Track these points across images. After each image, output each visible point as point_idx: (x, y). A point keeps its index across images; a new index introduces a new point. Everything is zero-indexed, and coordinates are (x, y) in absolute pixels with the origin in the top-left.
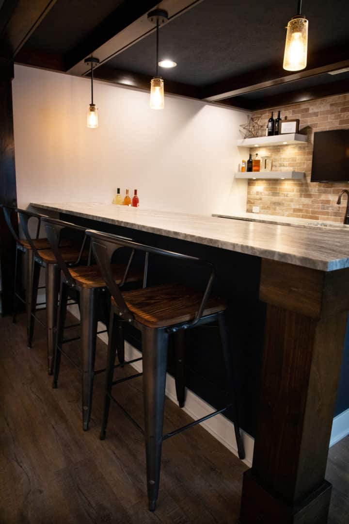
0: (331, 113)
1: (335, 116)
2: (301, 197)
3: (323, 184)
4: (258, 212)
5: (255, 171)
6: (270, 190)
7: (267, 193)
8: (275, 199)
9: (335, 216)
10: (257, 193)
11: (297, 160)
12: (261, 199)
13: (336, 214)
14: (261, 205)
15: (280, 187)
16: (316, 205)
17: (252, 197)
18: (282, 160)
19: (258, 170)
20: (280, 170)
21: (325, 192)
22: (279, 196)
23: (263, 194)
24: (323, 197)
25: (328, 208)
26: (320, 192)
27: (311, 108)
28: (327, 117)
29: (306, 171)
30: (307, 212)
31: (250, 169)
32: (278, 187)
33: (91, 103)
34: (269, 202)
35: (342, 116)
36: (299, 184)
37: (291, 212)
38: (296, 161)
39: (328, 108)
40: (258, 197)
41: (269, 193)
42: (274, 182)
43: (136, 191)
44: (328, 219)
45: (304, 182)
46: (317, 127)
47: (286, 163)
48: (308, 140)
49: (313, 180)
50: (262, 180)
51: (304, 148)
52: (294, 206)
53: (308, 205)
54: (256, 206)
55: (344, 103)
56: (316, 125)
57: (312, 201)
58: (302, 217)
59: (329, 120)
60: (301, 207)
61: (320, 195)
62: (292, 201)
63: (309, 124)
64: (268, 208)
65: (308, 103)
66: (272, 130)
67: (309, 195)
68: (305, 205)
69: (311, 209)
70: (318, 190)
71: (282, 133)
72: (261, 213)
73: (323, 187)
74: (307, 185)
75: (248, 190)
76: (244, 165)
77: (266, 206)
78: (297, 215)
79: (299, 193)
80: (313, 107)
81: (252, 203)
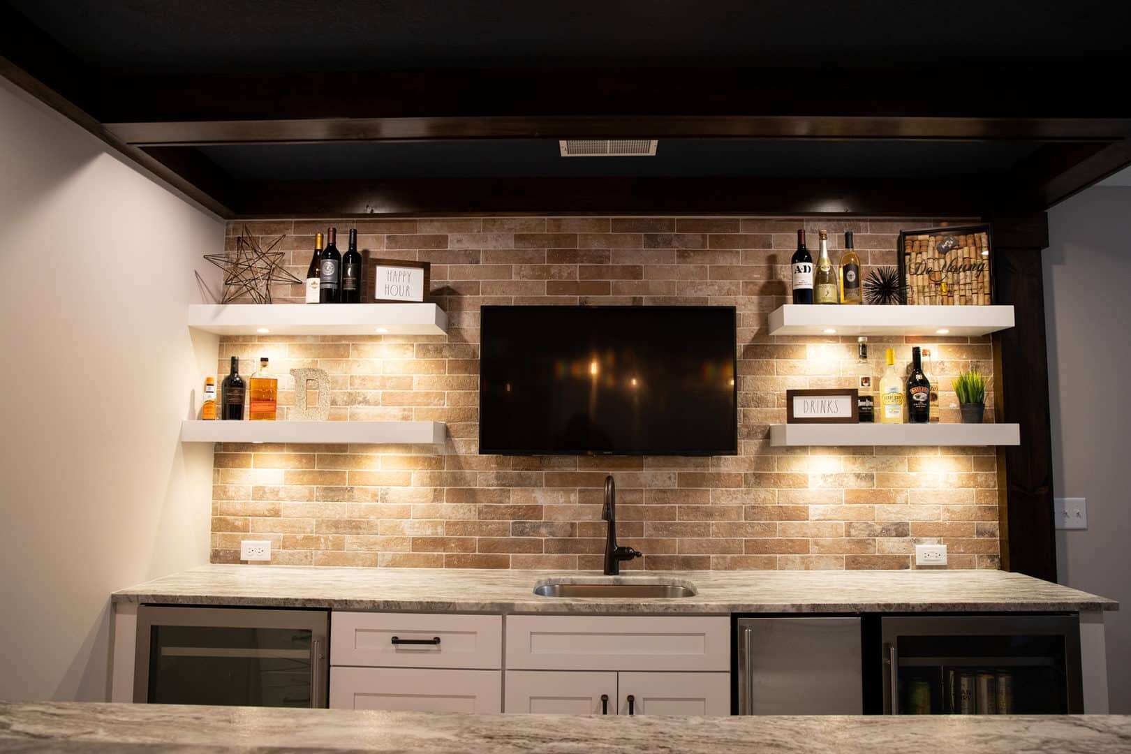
0: (519, 257)
1: (534, 268)
2: (437, 497)
3: (511, 459)
4: (268, 558)
5: (258, 416)
6: (315, 482)
7: (303, 490)
8: (342, 510)
9: (562, 550)
10: (259, 493)
11: (415, 386)
12: (276, 513)
13: (566, 545)
14: (281, 535)
15: (356, 469)
16: (494, 524)
17: (237, 505)
18: (357, 382)
19: (269, 415)
20: (352, 416)
21: (521, 483)
22: (351, 499)
23: (282, 494)
24: (517, 498)
25: (535, 529)
26: (505, 483)
27: (452, 237)
28: (510, 268)
29: (448, 421)
30: (463, 544)
31: (233, 411)
32: (347, 470)
34: (314, 522)
35: (554, 271)
36: (429, 459)
37: (407, 549)
38: (410, 387)
39: (511, 245)
40: (262, 505)
41: (311, 491)
42: (328, 456)
44: (538, 563)
45: (442, 451)
46: (478, 293)
47: (373, 393)
48: (451, 325)
49: (486, 446)
50: (279, 446)
51: (439, 350)
52: (412, 528)
53: (465, 523)
54: (254, 538)
55: (557, 239)
56: (473, 288)
57: (480, 512)
58: (449, 565)
59: (514, 279)
60: (441, 532)
61: (505, 493)
62: (405, 513)
63: (453, 281)
64: (310, 541)
65: (443, 221)
66: (334, 287)
67: (465, 494)
68: (455, 524)
69: (477, 537)
70: (498, 478)
71: (378, 297)
72: (278, 563)
73: (511, 466)
74: (456, 461)
75: (215, 481)
76: (215, 394)
77: (300, 537)
78: (427, 557)
79: (429, 489)
80: (457, 236)
81: (235, 528)
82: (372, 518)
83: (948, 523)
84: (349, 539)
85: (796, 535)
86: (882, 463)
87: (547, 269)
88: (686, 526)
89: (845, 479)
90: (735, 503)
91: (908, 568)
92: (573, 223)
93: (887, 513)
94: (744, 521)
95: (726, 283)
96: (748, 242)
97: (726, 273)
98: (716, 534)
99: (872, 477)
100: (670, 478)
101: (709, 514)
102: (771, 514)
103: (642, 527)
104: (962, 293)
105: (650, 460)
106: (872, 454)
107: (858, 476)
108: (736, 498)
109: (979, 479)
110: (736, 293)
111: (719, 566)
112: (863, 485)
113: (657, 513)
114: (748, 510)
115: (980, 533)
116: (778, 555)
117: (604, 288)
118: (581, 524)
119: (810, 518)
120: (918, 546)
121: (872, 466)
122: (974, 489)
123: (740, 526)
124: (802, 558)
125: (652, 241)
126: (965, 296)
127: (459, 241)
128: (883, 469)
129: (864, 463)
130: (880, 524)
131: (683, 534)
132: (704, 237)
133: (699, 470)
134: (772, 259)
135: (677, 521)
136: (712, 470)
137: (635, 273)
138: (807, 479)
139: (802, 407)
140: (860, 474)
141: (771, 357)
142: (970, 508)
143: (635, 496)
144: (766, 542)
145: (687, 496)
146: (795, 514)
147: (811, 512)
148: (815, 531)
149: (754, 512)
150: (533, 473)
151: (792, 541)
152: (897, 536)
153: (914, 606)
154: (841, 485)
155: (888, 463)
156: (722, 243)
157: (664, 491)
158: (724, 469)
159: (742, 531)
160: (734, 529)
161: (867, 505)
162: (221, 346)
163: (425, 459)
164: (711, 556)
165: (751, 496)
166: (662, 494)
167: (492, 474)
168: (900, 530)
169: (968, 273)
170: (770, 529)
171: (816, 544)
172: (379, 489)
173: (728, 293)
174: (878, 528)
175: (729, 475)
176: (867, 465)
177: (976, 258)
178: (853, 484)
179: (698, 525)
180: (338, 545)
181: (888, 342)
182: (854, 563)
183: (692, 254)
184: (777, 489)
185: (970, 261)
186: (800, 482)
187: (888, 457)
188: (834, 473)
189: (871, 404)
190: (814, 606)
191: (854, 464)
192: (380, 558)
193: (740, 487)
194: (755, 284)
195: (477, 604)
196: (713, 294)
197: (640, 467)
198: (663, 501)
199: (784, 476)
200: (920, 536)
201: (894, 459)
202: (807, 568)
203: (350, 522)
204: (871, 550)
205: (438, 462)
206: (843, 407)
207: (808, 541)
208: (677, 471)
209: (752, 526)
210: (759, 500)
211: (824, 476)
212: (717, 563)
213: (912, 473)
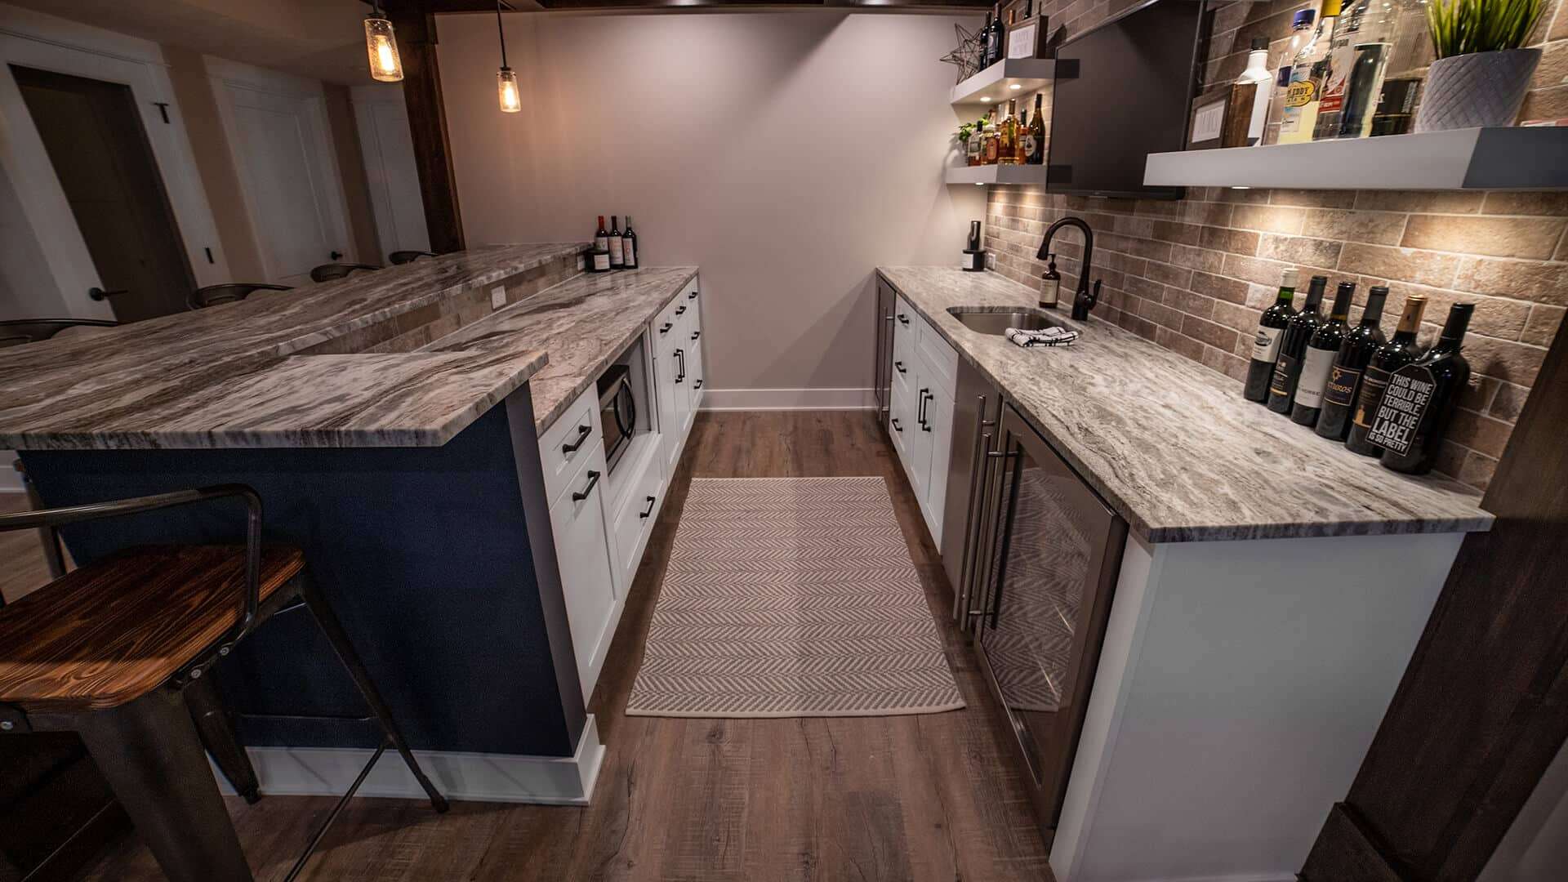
4: (994, 266)
6: (1009, 214)
8: (1015, 236)
14: (998, 252)
16: (1059, 259)
22: (1018, 229)
34: (1007, 243)
36: (1044, 198)
41: (1008, 221)
54: (992, 251)
62: (1029, 242)
63: (1064, 22)
64: (1005, 258)
73: (1072, 206)
74: (1053, 200)
75: (988, 212)
77: (1003, 254)
79: (1041, 224)
82: (1022, 245)
84: (1014, 258)
85: (1228, 322)
86: (1362, 224)
88: (1149, 285)
89: (1301, 249)
90: (1186, 266)
94: (1189, 291)
98: (1166, 301)
100: (1148, 227)
101: (1166, 274)
102: (1212, 288)
105: (1138, 204)
106: (1350, 205)
107: (1318, 245)
108: (1190, 259)
111: (1161, 341)
112: (1320, 261)
113: (1137, 267)
114: (1196, 277)
116: (1206, 345)
119: (1247, 303)
121: (1344, 229)
123: (1185, 295)
124: (1225, 355)
128: (1359, 237)
129: (1334, 222)
131: (1145, 295)
133: (1170, 221)
135: (1144, 278)
138: (1257, 241)
140: (1321, 242)
143: (1123, 245)
144: (1201, 323)
145: (1156, 250)
146: (1234, 292)
147: (1249, 295)
148: (1246, 322)
149: (1202, 281)
151: (1222, 329)
154: (1292, 258)
155: (1371, 225)
157: (1140, 241)
158: (1188, 220)
159: (1185, 303)
160: (1179, 298)
163: (1042, 197)
164: (1159, 326)
165: (1201, 259)
166: (1142, 244)
167: (1064, 212)
170: (1206, 309)
172: (1027, 219)
175: (1189, 226)
176: (1337, 227)
179: (1156, 286)
180: (1011, 263)
184: (1225, 253)
186: (1247, 245)
187: (1373, 213)
188: (1289, 236)
191: (1319, 223)
192: (1021, 275)
193: (1195, 243)
197: (1132, 211)
198: (1140, 251)
199: (1236, 234)
201: (1384, 219)
202: (1226, 373)
203: (1016, 246)
205: (1047, 200)
207: (1236, 334)
208: (1154, 218)
209: (1195, 298)
210: (1207, 265)
211: (1277, 240)
212: (1160, 337)
213: (1408, 251)
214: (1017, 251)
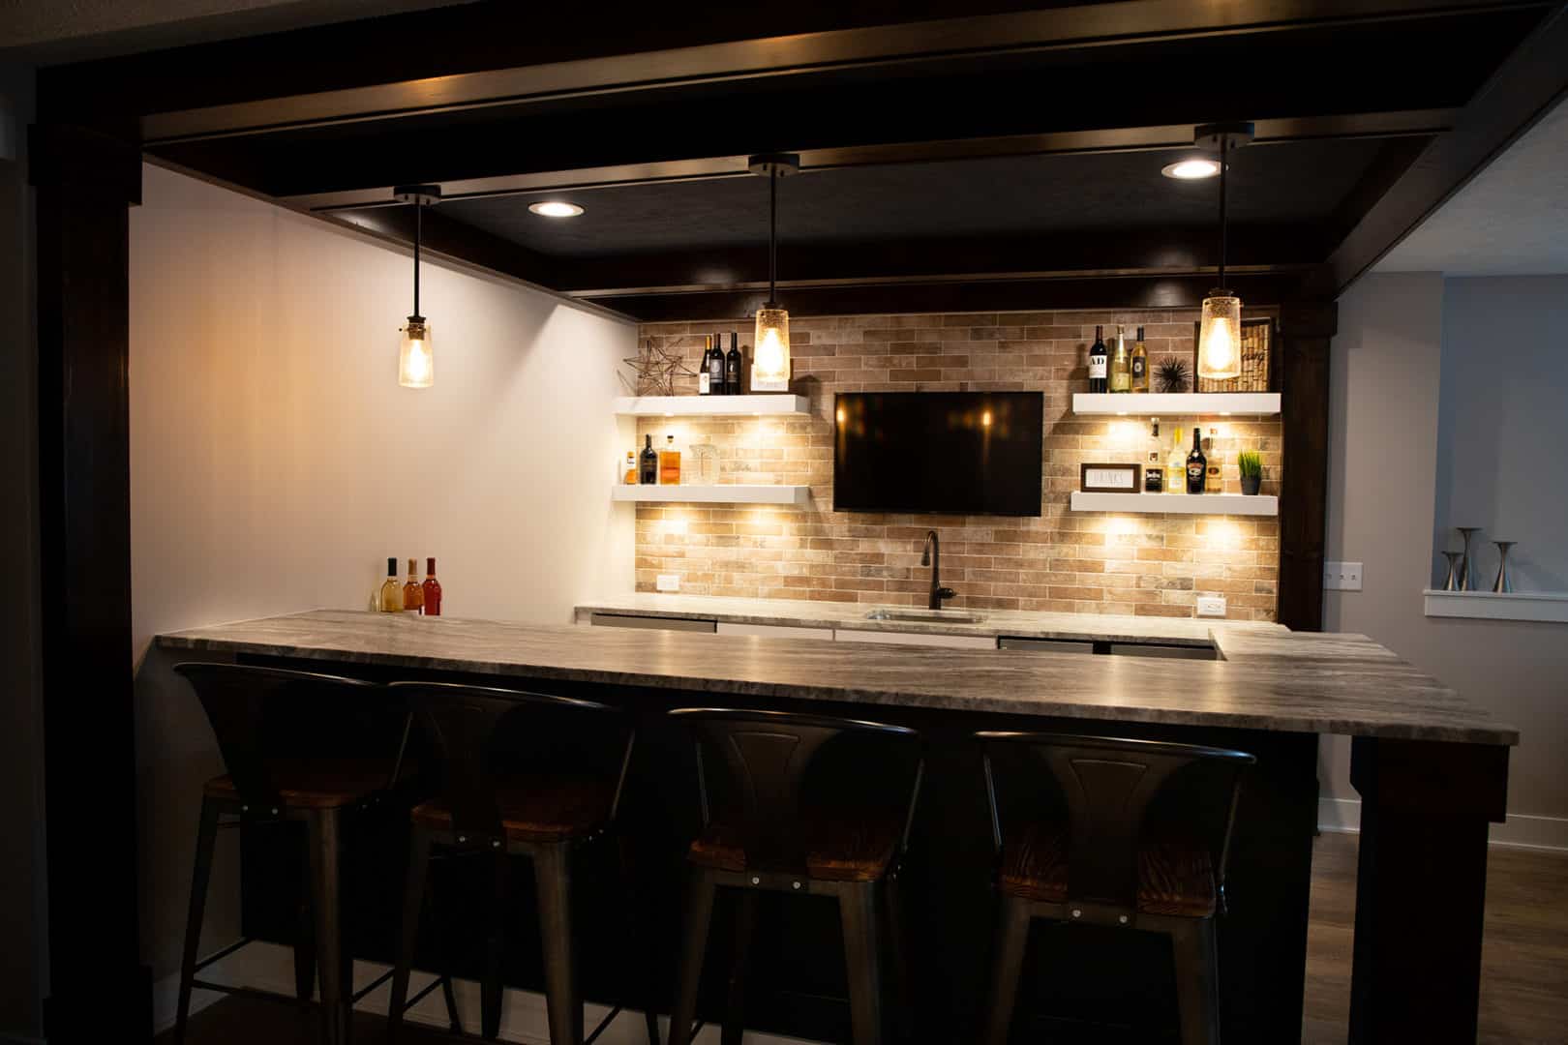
0: (867, 350)
1: (879, 359)
2: (803, 545)
3: (861, 516)
4: (677, 589)
5: (667, 481)
6: (711, 532)
7: (700, 537)
8: (730, 553)
9: (899, 590)
10: (669, 539)
11: (785, 456)
12: (682, 555)
13: (902, 586)
14: (686, 572)
15: (741, 522)
16: (847, 567)
17: (653, 548)
18: (741, 453)
19: (674, 480)
20: (738, 480)
21: (869, 535)
22: (737, 545)
23: (687, 541)
24: (864, 547)
25: (879, 571)
27: (813, 335)
28: (860, 359)
29: (811, 485)
30: (823, 583)
31: (648, 477)
32: (734, 523)
33: (412, 314)
34: (710, 562)
35: (896, 361)
36: (797, 515)
37: (779, 585)
38: (781, 457)
39: (860, 339)
40: (672, 549)
41: (708, 539)
42: (720, 512)
43: (431, 563)
44: (880, 599)
45: (807, 509)
46: (834, 381)
47: (753, 463)
48: (814, 410)
49: (839, 505)
50: (684, 504)
51: (803, 427)
52: (783, 569)
53: (824, 566)
54: (666, 573)
55: (898, 334)
56: (830, 376)
57: (836, 558)
58: (811, 598)
59: (864, 368)
60: (806, 572)
61: (855, 543)
62: (778, 557)
63: (811, 371)
64: (707, 577)
65: (806, 320)
66: (720, 381)
67: (824, 543)
68: (818, 566)
69: (833, 577)
70: (849, 531)
71: (752, 389)
72: (685, 593)
73: (860, 522)
74: (817, 517)
75: (637, 529)
76: (635, 465)
77: (700, 573)
78: (795, 591)
79: (797, 539)
80: (819, 333)
81: (652, 566)
82: (753, 560)
83: (1229, 579)
84: (736, 576)
85: (1093, 584)
86: (1173, 526)
87: (889, 360)
88: (1000, 573)
89: (1138, 539)
90: (1042, 556)
91: (1190, 616)
92: (911, 320)
93: (1173, 570)
94: (1048, 571)
95: (1040, 370)
96: (1061, 334)
97: (1041, 361)
98: (1024, 581)
99: (1162, 538)
100: (987, 534)
101: (1020, 564)
102: (1071, 566)
103: (963, 573)
104: (1245, 379)
105: (971, 519)
106: (1162, 519)
107: (1150, 537)
108: (1043, 552)
109: (1262, 543)
110: (1048, 378)
111: (1027, 608)
112: (1154, 545)
113: (980, 563)
114: (1053, 563)
115: (1258, 590)
116: (1076, 601)
117: (936, 376)
118: (914, 569)
119: (1106, 570)
120: (1199, 599)
121: (1163, 530)
122: (1255, 552)
123: (1047, 575)
124: (1097, 604)
125: (977, 335)
126: (1247, 382)
127: (819, 337)
128: (1172, 531)
129: (1155, 525)
130: (1168, 579)
131: (997, 580)
132: (1022, 330)
133: (1012, 528)
134: (1081, 348)
135: (992, 569)
136: (1023, 529)
137: (962, 361)
138: (1104, 538)
139: (1093, 478)
140: (1151, 535)
141: (1078, 434)
142: (1251, 568)
143: (958, 548)
144: (1066, 589)
145: (1001, 549)
146: (1092, 567)
147: (1107, 566)
148: (1109, 582)
149: (1058, 564)
150: (877, 528)
151: (1088, 589)
152: (1182, 589)
153: (1136, 638)
154: (1134, 544)
155: (1177, 528)
156: (1036, 335)
157: (982, 544)
158: (1033, 528)
159: (1048, 579)
160: (1039, 577)
161: (1156, 562)
162: (638, 425)
163: (793, 514)
164: (1020, 598)
165: (1056, 551)
166: (981, 547)
167: (845, 527)
168: (1185, 585)
169: (1251, 361)
170: (1072, 579)
171: (1111, 593)
172: (759, 538)
173: (1042, 379)
174: (1165, 582)
175: (1037, 533)
176: (1158, 528)
177: (1258, 348)
178: (1147, 544)
179: (1010, 573)
180: (729, 580)
181: (1183, 420)
182: (1142, 610)
183: (1011, 345)
184: (1077, 546)
185: (1253, 351)
186: (1097, 540)
187: (1178, 521)
188: (1127, 534)
189: (1158, 476)
190: (1059, 634)
191: (1147, 527)
192: (759, 591)
193: (1046, 542)
194: (1064, 370)
195: (815, 621)
196: (1028, 380)
197: (963, 524)
198: (980, 552)
199: (1084, 534)
200: (1201, 590)
201: (1183, 523)
202: (1101, 613)
203: (737, 563)
204: (1158, 599)
205: (804, 517)
206: (1126, 479)
207: (1103, 590)
208: (994, 528)
209: (1056, 576)
210: (1062, 554)
211: (1120, 536)
212: (1025, 605)
213: (1198, 536)
214: (744, 567)
